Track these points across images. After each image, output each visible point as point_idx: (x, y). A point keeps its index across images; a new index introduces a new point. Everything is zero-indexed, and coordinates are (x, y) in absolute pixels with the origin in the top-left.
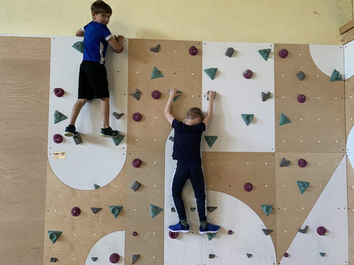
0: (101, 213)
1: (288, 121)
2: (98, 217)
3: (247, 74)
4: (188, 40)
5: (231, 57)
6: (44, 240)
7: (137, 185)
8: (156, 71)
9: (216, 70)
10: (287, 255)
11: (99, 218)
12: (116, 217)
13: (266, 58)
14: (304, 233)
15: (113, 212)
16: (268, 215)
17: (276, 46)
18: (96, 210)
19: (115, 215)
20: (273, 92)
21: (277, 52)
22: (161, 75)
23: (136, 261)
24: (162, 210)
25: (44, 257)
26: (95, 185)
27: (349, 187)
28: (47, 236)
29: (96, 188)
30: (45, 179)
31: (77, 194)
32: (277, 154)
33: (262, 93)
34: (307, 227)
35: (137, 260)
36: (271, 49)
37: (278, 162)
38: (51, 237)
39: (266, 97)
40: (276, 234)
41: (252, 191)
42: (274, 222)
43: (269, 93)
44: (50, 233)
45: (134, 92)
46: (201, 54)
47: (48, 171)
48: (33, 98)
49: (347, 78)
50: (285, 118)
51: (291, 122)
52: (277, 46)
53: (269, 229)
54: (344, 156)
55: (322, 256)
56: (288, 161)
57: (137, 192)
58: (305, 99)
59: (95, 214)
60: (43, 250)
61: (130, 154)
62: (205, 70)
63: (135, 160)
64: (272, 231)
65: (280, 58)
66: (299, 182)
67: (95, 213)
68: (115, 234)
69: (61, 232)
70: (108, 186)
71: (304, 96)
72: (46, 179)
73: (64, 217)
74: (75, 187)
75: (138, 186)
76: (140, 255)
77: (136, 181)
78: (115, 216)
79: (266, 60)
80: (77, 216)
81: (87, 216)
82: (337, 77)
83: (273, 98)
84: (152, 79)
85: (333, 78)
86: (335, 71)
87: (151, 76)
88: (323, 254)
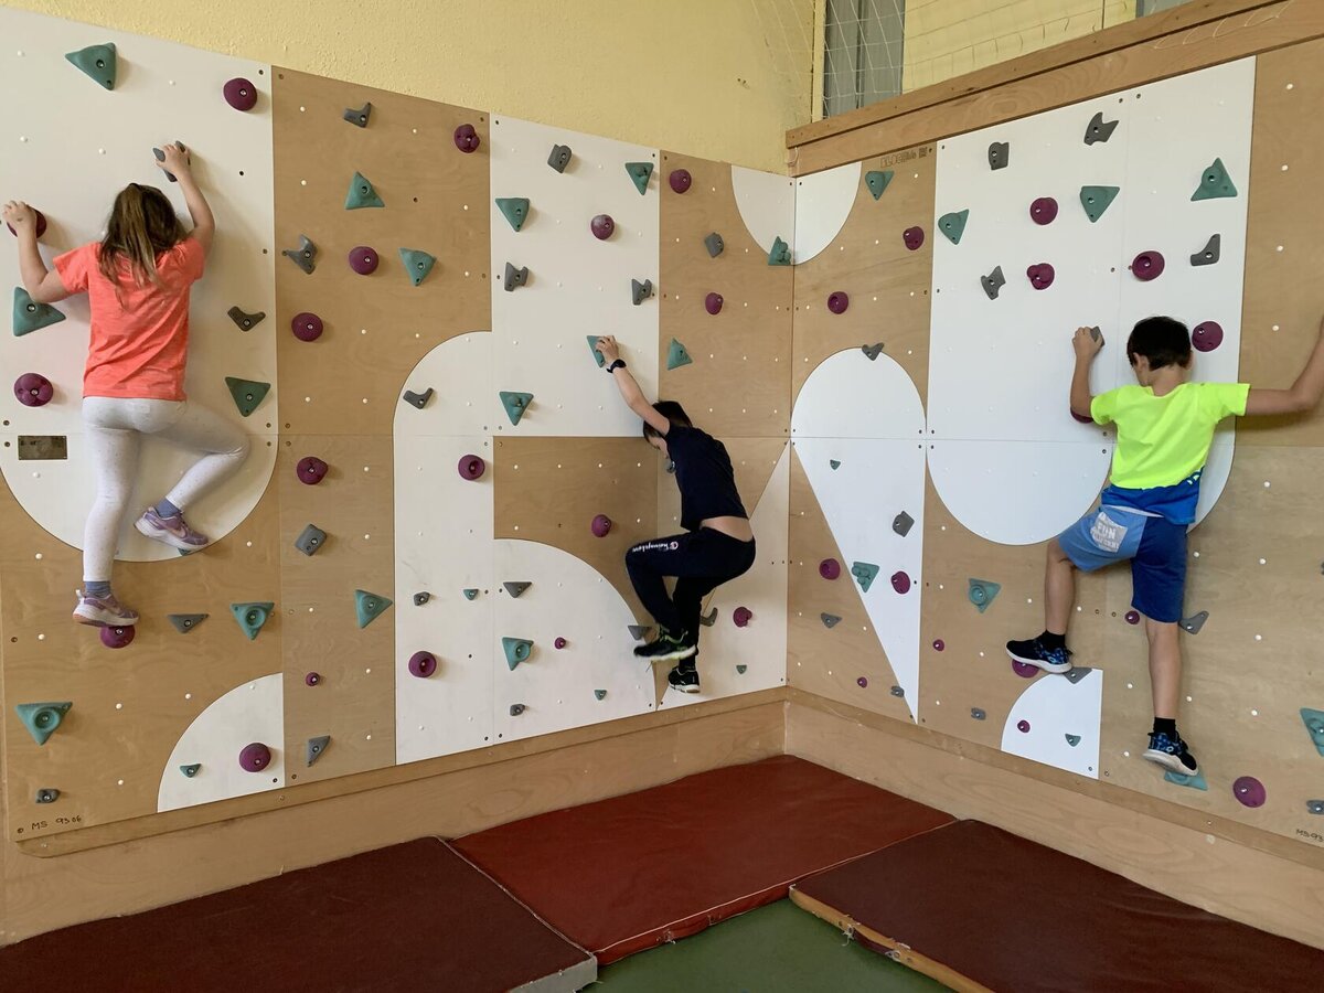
0: (203, 628)
1: (686, 358)
2: (196, 642)
3: (602, 226)
5: (561, 171)
7: (321, 537)
8: (365, 188)
9: (527, 204)
11: (198, 646)
12: (254, 637)
13: (643, 188)
14: (710, 625)
19: (253, 630)
20: (656, 282)
21: (667, 176)
22: (377, 200)
23: (319, 754)
24: (391, 603)
33: (633, 280)
34: (715, 610)
35: (325, 751)
36: (652, 166)
38: (40, 722)
41: (609, 536)
43: (648, 284)
44: (34, 713)
45: (298, 246)
46: (487, 152)
49: (800, 261)
50: (680, 351)
51: (691, 362)
52: (666, 158)
53: (645, 624)
54: (786, 443)
55: (741, 672)
58: (721, 306)
59: (185, 632)
61: (289, 444)
62: (499, 201)
63: (307, 462)
65: (672, 192)
67: (186, 630)
68: (251, 687)
69: (70, 705)
70: (224, 545)
71: (719, 296)
73: (76, 655)
75: (320, 540)
76: (329, 737)
77: (311, 526)
78: (253, 632)
79: (643, 194)
80: (123, 645)
82: (781, 257)
83: (657, 297)
84: (349, 208)
85: (775, 256)
86: (778, 239)
87: (348, 200)
88: (742, 669)
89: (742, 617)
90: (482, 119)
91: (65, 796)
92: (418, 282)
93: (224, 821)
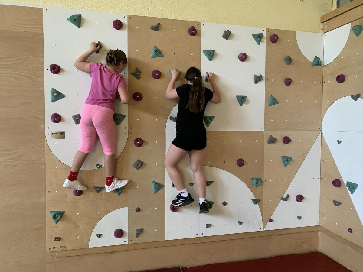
0: (104, 192)
1: (276, 102)
2: (101, 195)
3: (242, 57)
5: (227, 40)
8: (157, 51)
9: (214, 51)
11: (102, 197)
12: (120, 195)
13: (259, 42)
14: (286, 201)
16: (257, 187)
17: (268, 30)
18: (99, 189)
20: (264, 75)
21: (269, 37)
22: (161, 54)
23: (139, 234)
24: (164, 186)
25: (47, 237)
26: (97, 165)
27: (322, 160)
29: (98, 168)
30: (43, 160)
32: (265, 132)
33: (255, 75)
34: (288, 195)
35: (141, 234)
36: (263, 34)
37: (266, 140)
40: (263, 203)
41: (244, 166)
42: (262, 193)
43: (261, 76)
44: (53, 214)
45: (134, 70)
46: (200, 35)
47: (46, 152)
48: (25, 74)
49: (325, 64)
50: (274, 100)
51: (278, 103)
53: (258, 199)
54: (319, 133)
56: (275, 139)
57: (139, 170)
58: (291, 83)
59: (98, 192)
60: (45, 231)
61: (132, 134)
62: (204, 51)
63: (137, 140)
64: (260, 200)
65: (271, 43)
66: (283, 157)
68: (118, 211)
69: (64, 212)
71: (290, 79)
72: (45, 160)
73: (67, 197)
75: (140, 165)
76: (143, 229)
77: (138, 160)
78: (118, 194)
79: (259, 44)
80: (80, 195)
81: (89, 195)
82: (317, 63)
83: (264, 81)
84: (152, 58)
85: (315, 63)
86: (316, 57)
87: (151, 55)
88: (299, 218)
89: (300, 198)
90: (198, 24)
91: (62, 239)
93: (110, 252)
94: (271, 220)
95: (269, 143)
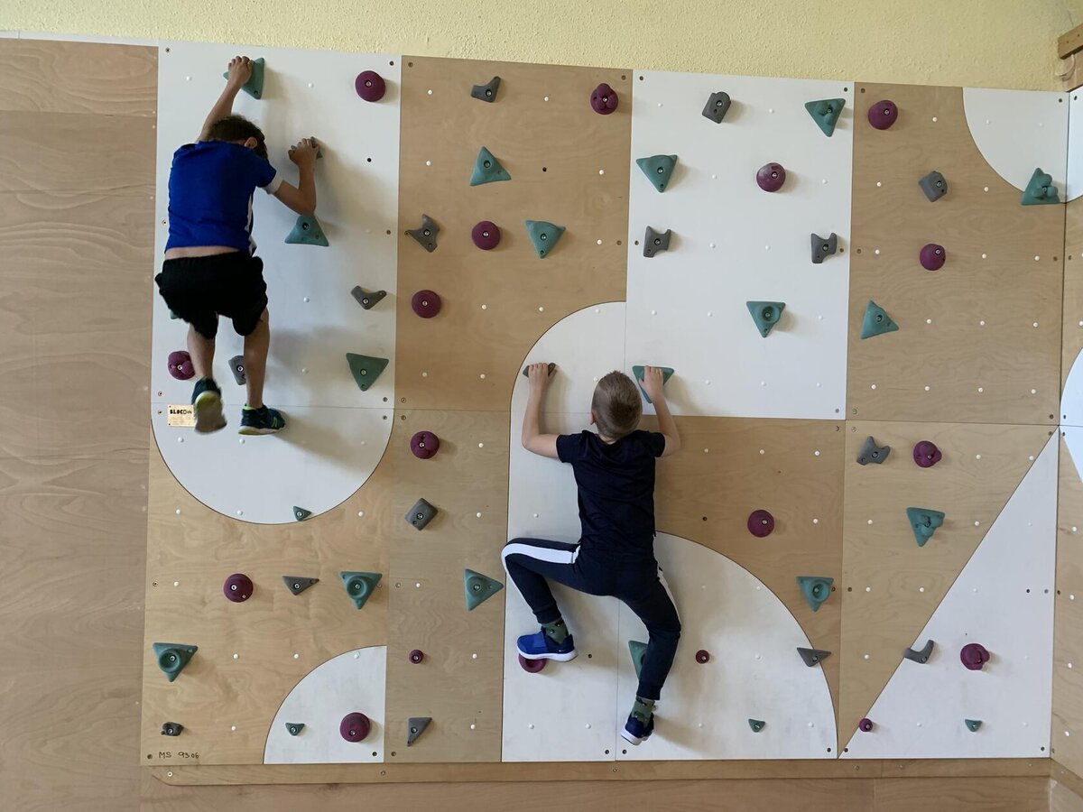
0: (314, 594)
1: (889, 324)
2: (306, 605)
3: (768, 176)
4: (587, 65)
5: (719, 121)
6: (142, 670)
7: (427, 511)
8: (487, 162)
9: (672, 161)
10: (868, 726)
11: (308, 609)
12: (361, 607)
13: (829, 128)
14: (922, 662)
15: (352, 590)
16: (816, 607)
17: (861, 89)
18: (300, 585)
19: (358, 600)
20: (845, 234)
21: (864, 110)
22: (502, 173)
23: (418, 736)
24: (501, 587)
25: (144, 719)
26: (297, 510)
27: (1062, 530)
28: (152, 658)
29: (300, 519)
30: (144, 487)
31: (241, 535)
32: (849, 425)
33: (813, 235)
35: (423, 734)
36: (844, 101)
37: (853, 449)
38: (165, 662)
39: (824, 249)
40: (838, 665)
41: (772, 536)
42: (836, 629)
43: (834, 238)
44: (162, 651)
45: (418, 223)
46: (628, 111)
47: (152, 465)
48: (105, 238)
50: (880, 316)
51: (896, 328)
52: (863, 91)
53: (820, 648)
54: (1051, 434)
55: (973, 729)
56: (883, 449)
57: (422, 531)
58: (944, 260)
59: (296, 594)
60: (140, 700)
61: (403, 417)
62: (640, 162)
63: (421, 437)
64: (827, 654)
65: (872, 129)
66: (912, 512)
67: (297, 592)
68: (356, 656)
69: (195, 649)
70: (336, 513)
71: (940, 248)
72: (147, 487)
73: (204, 603)
74: (237, 514)
75: (427, 515)
76: (431, 719)
77: (423, 500)
78: (357, 602)
79: (830, 135)
80: (242, 600)
81: (271, 600)
82: (1042, 193)
83: (846, 255)
84: (473, 184)
85: (1033, 193)
86: (1039, 172)
87: (472, 177)
88: (975, 725)
89: (975, 657)
90: (624, 77)
91: (188, 731)
92: (544, 254)
93: (328, 784)
94: (867, 726)
95: (863, 460)
